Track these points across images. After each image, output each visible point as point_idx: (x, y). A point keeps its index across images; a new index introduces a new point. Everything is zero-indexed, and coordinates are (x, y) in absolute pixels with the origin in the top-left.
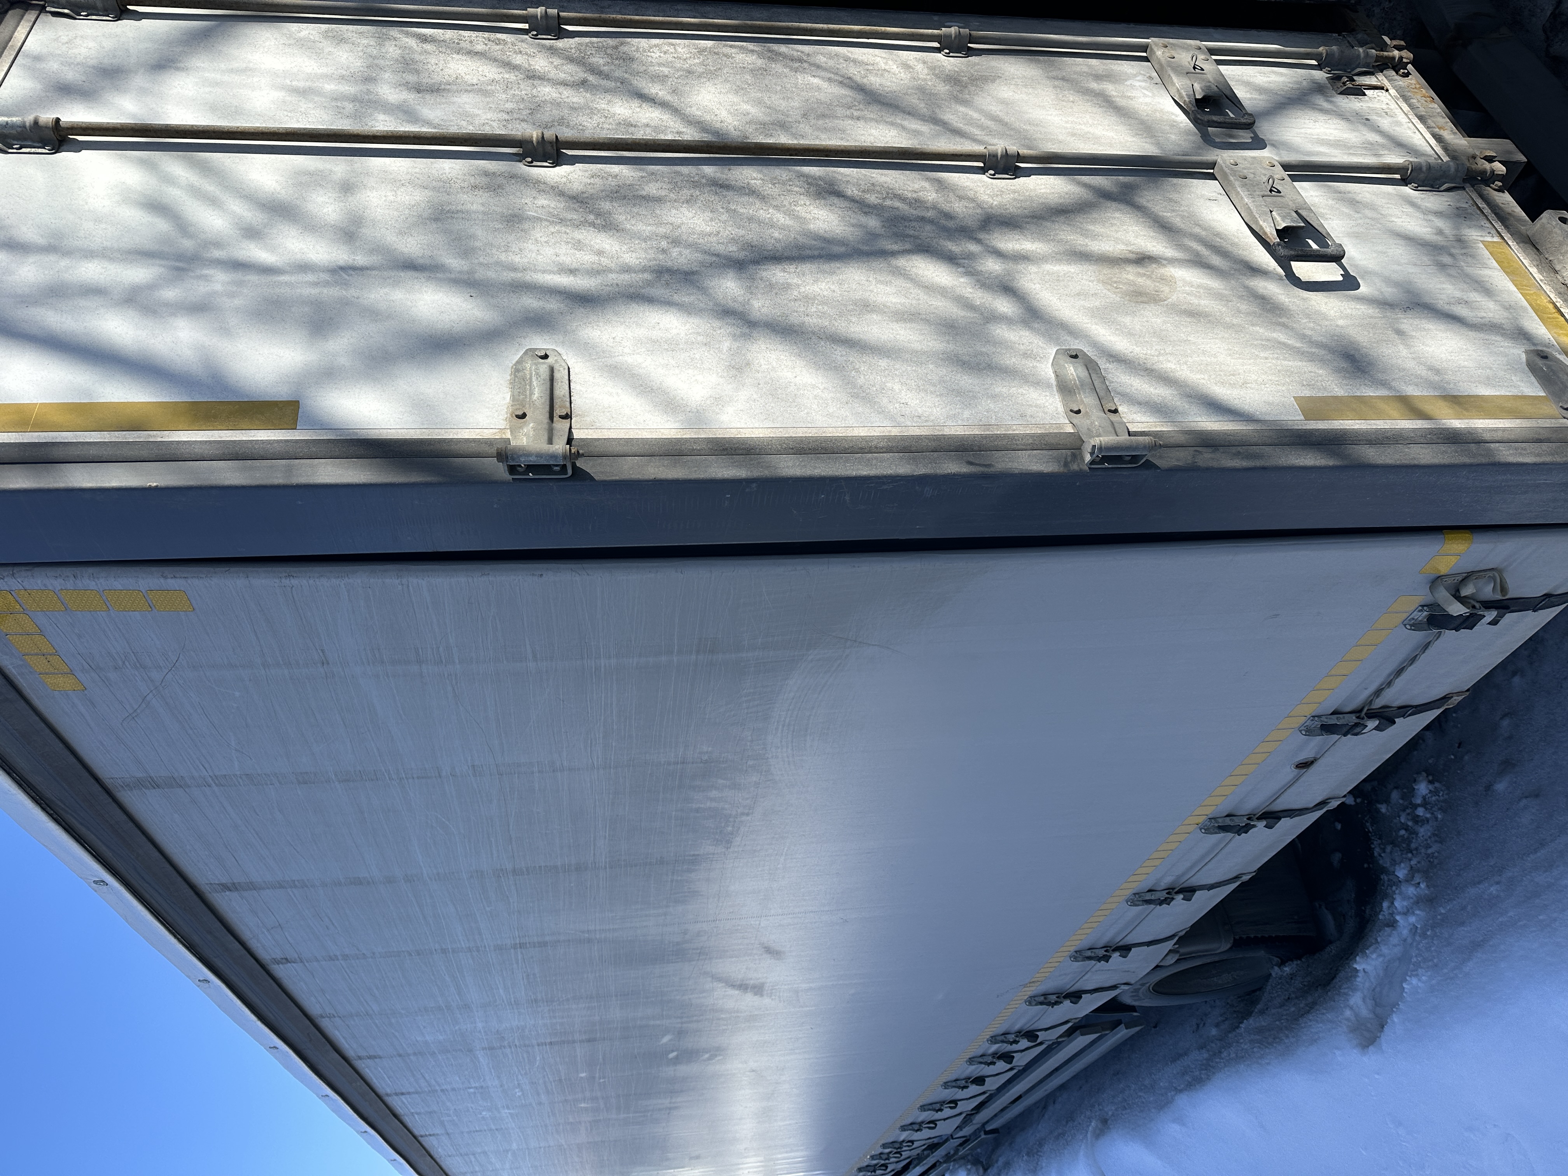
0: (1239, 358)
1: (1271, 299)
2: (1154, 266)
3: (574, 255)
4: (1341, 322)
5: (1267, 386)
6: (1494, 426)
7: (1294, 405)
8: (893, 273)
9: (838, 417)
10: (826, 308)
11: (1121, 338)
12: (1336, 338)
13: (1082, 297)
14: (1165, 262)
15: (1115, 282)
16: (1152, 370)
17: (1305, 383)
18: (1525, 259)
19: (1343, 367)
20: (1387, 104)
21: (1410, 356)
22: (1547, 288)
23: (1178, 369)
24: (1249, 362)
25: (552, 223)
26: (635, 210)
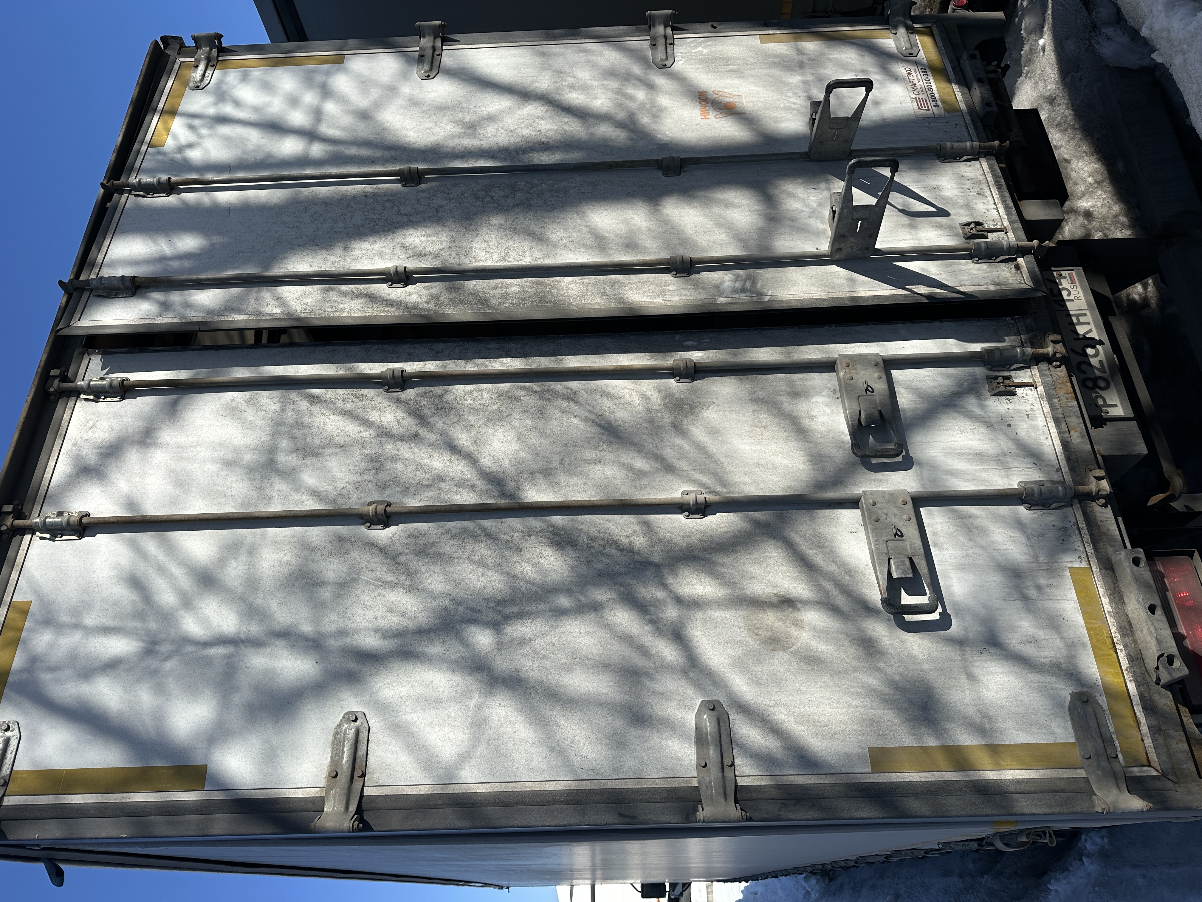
0: (836, 707)
1: (876, 641)
2: (790, 609)
3: (386, 617)
4: (926, 666)
5: (851, 736)
6: (1021, 777)
7: (866, 757)
8: (598, 624)
9: (538, 771)
10: (546, 662)
11: (750, 687)
12: (917, 684)
13: (729, 645)
14: (799, 605)
15: (758, 628)
16: (767, 722)
17: (881, 732)
18: (1101, 587)
19: (915, 716)
20: (1032, 404)
21: (972, 702)
22: (1110, 620)
23: (786, 720)
24: (843, 711)
25: (377, 586)
26: (433, 568)
